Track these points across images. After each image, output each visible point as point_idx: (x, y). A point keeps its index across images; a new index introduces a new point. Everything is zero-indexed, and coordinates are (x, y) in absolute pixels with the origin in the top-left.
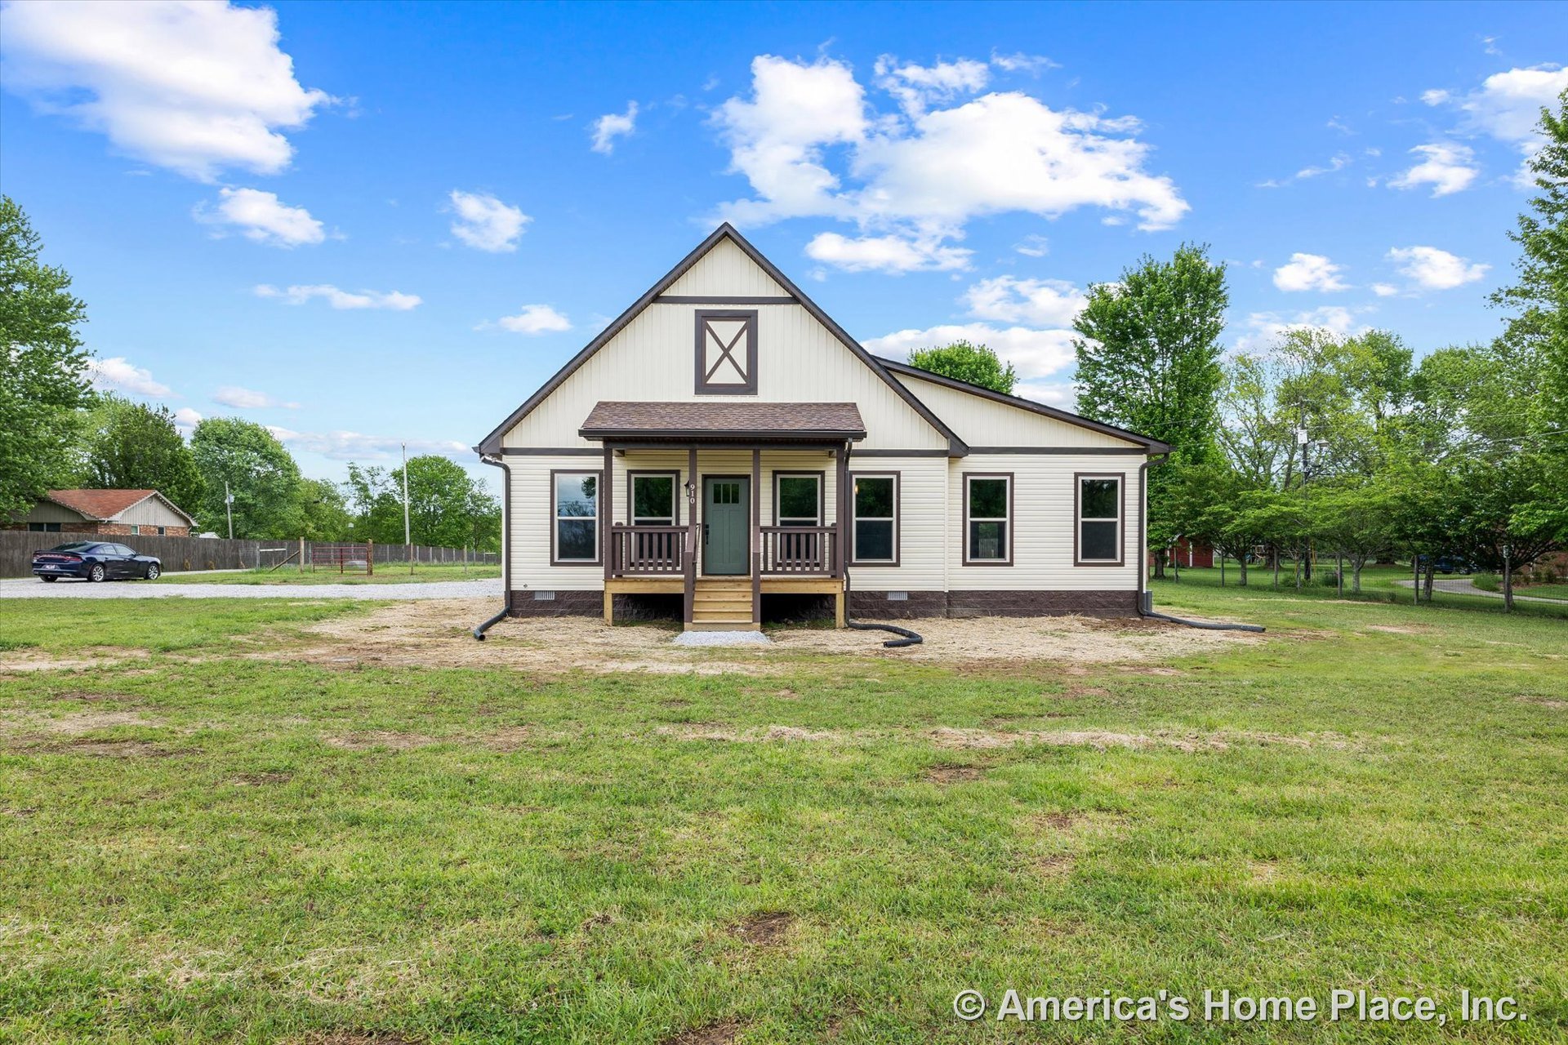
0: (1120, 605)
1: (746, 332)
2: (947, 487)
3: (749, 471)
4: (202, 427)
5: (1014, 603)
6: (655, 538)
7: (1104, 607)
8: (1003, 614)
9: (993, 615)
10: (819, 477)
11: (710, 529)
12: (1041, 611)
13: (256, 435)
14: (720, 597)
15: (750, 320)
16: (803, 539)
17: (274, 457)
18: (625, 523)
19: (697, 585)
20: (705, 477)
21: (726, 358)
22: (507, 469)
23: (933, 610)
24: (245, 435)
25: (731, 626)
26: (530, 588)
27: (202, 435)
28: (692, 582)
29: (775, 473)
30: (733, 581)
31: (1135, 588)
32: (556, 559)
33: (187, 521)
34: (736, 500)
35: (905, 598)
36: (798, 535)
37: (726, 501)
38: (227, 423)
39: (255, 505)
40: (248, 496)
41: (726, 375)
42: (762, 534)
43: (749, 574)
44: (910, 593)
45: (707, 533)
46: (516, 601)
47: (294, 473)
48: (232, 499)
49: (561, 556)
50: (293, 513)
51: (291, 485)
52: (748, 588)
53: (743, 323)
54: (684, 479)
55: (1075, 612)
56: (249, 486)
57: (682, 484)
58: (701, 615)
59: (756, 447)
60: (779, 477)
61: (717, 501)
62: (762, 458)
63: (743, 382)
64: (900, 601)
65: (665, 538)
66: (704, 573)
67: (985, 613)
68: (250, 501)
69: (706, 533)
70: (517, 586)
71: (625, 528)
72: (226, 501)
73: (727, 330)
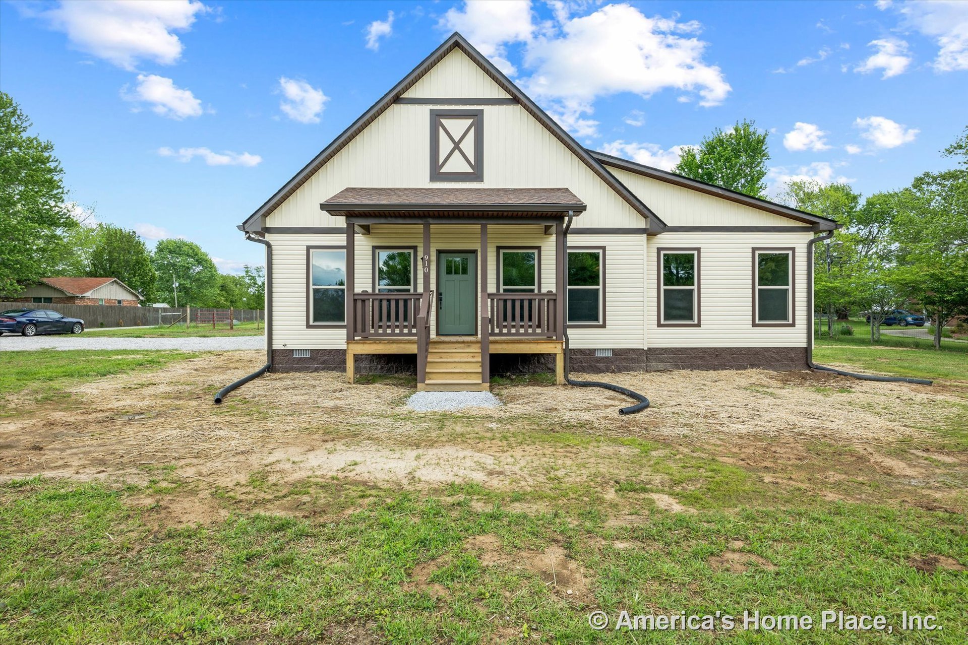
0: (792, 360)
1: (473, 128)
2: (645, 259)
3: (477, 246)
4: (161, 244)
5: (702, 358)
6: (393, 304)
7: (778, 361)
8: (692, 367)
9: (684, 369)
10: (536, 251)
11: (443, 297)
12: (724, 365)
13: (192, 249)
14: (452, 357)
15: (477, 118)
16: (526, 304)
17: (201, 260)
18: (370, 291)
19: (430, 346)
20: (439, 252)
21: (457, 151)
22: (269, 246)
23: (634, 365)
24: (185, 248)
25: (462, 387)
26: (289, 347)
27: (162, 248)
28: (426, 343)
29: (499, 248)
30: (463, 343)
31: (805, 345)
32: (311, 323)
33: (137, 297)
34: (465, 271)
35: (610, 355)
36: (522, 301)
37: (456, 273)
38: (175, 243)
39: (191, 288)
40: (187, 283)
41: (457, 165)
42: (489, 300)
43: (476, 334)
44: (614, 351)
45: (441, 300)
46: (277, 359)
47: (213, 270)
48: (177, 285)
49: (315, 320)
50: (212, 292)
51: (212, 277)
52: (476, 349)
53: (471, 121)
54: (420, 254)
55: (753, 366)
56: (189, 277)
57: (419, 258)
58: (434, 376)
59: (484, 222)
60: (502, 251)
61: (449, 272)
62: (489, 236)
63: (471, 171)
64: (606, 358)
65: (401, 304)
66: (438, 334)
67: (678, 367)
68: (189, 286)
69: (439, 299)
70: (277, 345)
71: (370, 295)
72: (174, 286)
73: (457, 127)
